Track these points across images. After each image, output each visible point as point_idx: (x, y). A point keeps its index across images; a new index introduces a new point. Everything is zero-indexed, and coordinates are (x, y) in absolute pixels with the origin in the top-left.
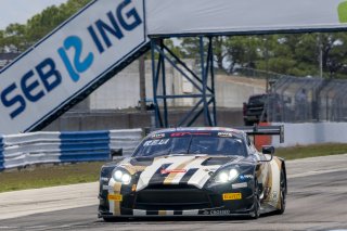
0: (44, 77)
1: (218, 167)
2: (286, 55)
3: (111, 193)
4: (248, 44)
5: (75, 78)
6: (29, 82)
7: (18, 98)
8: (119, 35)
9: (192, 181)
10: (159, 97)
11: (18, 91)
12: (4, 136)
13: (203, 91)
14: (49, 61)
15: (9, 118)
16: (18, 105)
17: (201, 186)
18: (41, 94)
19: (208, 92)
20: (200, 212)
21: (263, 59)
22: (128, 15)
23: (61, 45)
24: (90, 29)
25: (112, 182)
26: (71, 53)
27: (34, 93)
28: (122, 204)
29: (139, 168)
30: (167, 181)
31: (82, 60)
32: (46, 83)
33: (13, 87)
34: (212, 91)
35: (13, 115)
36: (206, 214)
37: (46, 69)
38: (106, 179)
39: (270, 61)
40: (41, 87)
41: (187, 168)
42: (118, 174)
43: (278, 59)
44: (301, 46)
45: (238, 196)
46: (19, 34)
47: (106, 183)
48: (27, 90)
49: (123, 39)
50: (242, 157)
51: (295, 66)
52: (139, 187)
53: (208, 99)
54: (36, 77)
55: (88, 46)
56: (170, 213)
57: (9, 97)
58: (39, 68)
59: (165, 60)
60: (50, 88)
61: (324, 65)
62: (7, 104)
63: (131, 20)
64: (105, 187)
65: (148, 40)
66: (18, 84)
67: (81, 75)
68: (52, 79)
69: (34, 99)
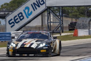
0: (20, 17)
1: (40, 42)
2: (77, 12)
3: (10, 49)
4: (67, 9)
5: (28, 17)
6: (16, 18)
7: (13, 22)
8: (39, 6)
9: (32, 46)
10: (49, 23)
11: (13, 21)
12: (11, 32)
13: (60, 21)
14: (21, 13)
15: (10, 27)
16: (13, 24)
17: (35, 48)
18: (19, 22)
19: (61, 21)
20: (34, 55)
21: (71, 13)
22: (41, 1)
23: (24, 9)
24: (32, 5)
25: (10, 46)
26: (27, 11)
27: (17, 21)
28: (13, 52)
29: (18, 42)
30: (25, 46)
31: (29, 13)
32: (20, 19)
33: (12, 19)
34: (62, 21)
35: (12, 27)
36: (36, 56)
37: (20, 15)
38: (9, 45)
39: (73, 13)
40: (19, 20)
41: (31, 43)
42: (12, 44)
43: (75, 13)
44: (81, 10)
45: (45, 51)
46: (7, 5)
47: (9, 46)
48: (15, 20)
49: (40, 8)
50: (47, 40)
51: (79, 15)
52: (17, 48)
53: (61, 23)
54: (18, 17)
55: (31, 9)
56: (26, 55)
57: (11, 22)
58: (18, 15)
59: (51, 13)
60: (21, 20)
61: (87, 14)
62: (10, 24)
63: (42, 3)
64: (8, 47)
65: (46, 8)
66: (13, 19)
67: (29, 17)
68: (22, 18)
69: (17, 23)
